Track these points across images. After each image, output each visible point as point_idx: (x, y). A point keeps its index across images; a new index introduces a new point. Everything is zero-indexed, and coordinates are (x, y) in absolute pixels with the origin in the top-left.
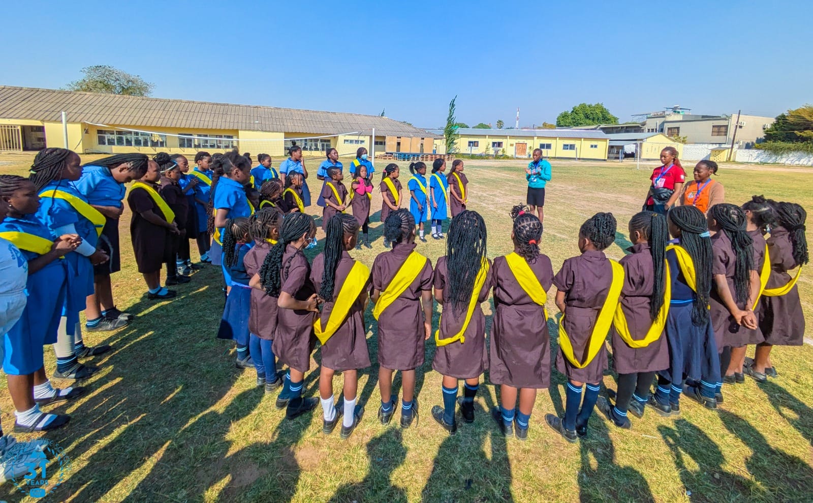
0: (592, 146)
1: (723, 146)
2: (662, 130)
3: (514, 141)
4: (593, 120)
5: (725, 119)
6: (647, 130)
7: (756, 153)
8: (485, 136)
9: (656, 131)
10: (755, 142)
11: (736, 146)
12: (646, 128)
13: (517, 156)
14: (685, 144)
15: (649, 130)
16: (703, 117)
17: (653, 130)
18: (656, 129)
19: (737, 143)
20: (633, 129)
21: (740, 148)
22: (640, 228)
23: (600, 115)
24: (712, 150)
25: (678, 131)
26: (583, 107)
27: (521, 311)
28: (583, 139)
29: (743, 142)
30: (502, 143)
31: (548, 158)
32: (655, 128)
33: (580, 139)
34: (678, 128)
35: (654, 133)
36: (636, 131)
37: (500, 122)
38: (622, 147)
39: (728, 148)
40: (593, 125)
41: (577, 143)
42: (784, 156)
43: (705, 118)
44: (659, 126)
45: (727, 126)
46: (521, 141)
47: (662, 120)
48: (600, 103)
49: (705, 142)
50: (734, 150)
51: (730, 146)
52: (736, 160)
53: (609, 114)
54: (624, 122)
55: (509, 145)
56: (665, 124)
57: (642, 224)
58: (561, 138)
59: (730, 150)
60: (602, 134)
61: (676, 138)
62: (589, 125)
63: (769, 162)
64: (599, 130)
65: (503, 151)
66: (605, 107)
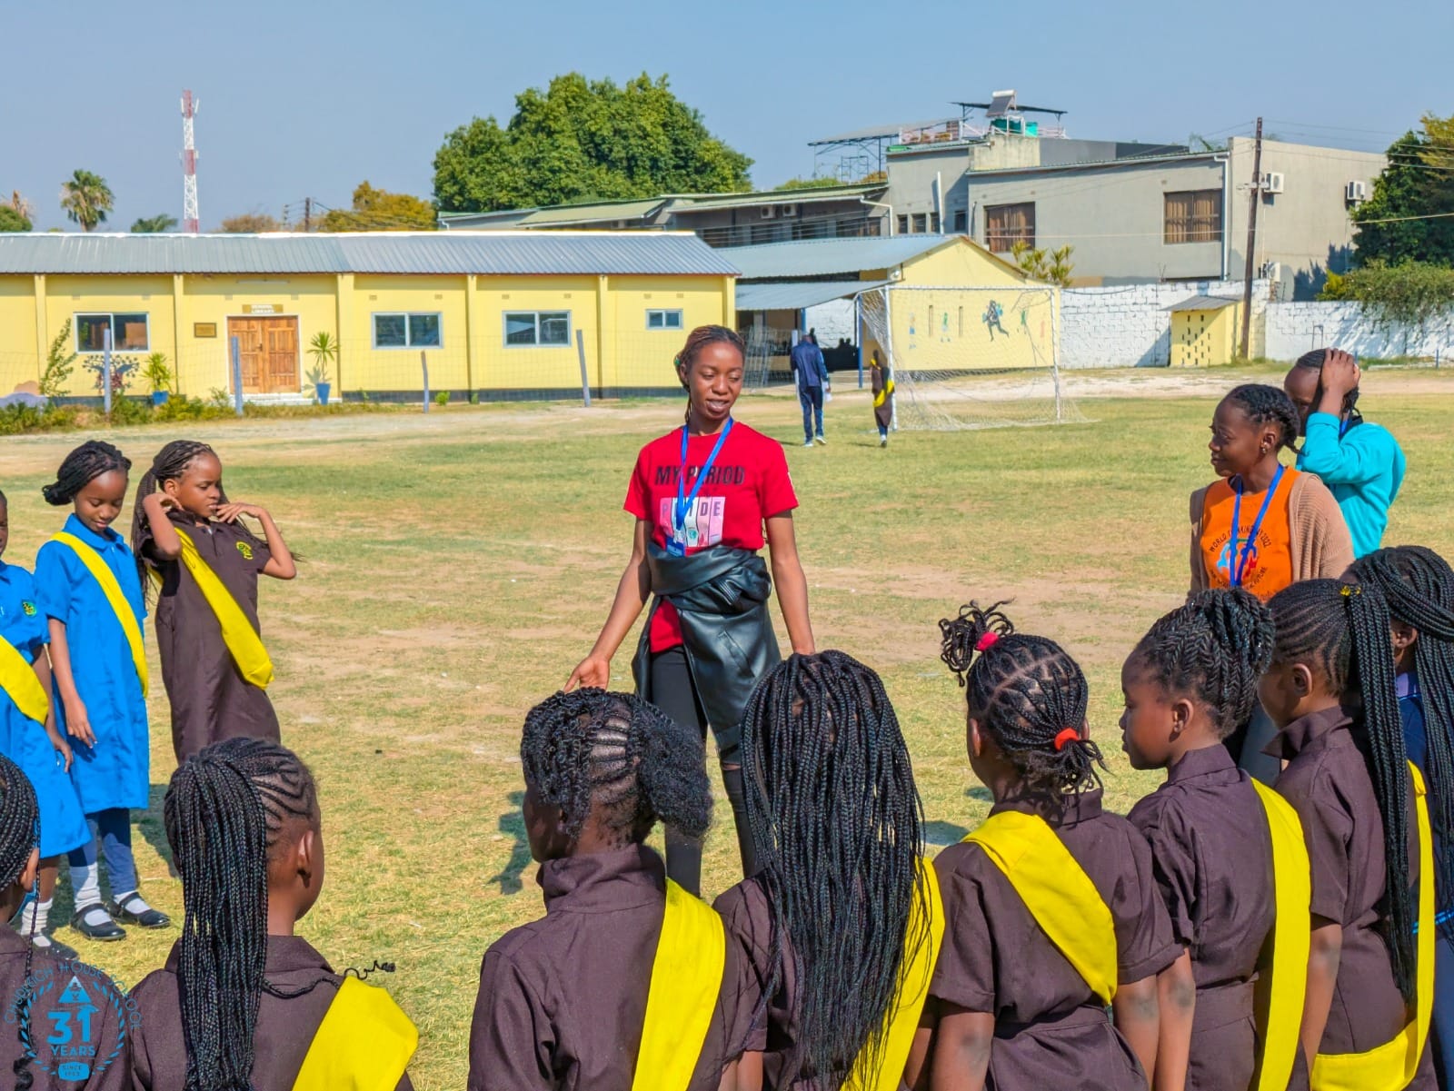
0: (655, 319)
1: (1215, 289)
2: (960, 222)
3: (219, 307)
4: (631, 168)
5: (1208, 161)
6: (894, 224)
7: (1337, 316)
8: (27, 277)
9: (936, 229)
10: (1323, 265)
11: (1261, 289)
12: (888, 208)
13: (251, 396)
14: (1066, 285)
15: (903, 219)
16: (1123, 149)
17: (920, 218)
18: (935, 215)
19: (1264, 273)
20: (831, 220)
21: (1275, 297)
22: (1311, 650)
23: (664, 146)
24: (1176, 311)
25: (1031, 220)
26: (572, 94)
27: (1063, 1040)
28: (604, 282)
29: (1285, 269)
30: (140, 319)
31: (433, 394)
32: (929, 210)
33: (589, 278)
34: (1029, 208)
35: (929, 239)
36: (845, 230)
37: (82, 182)
38: (797, 317)
39: (1234, 300)
40: (631, 199)
41: (576, 304)
42: (1430, 323)
43: (1133, 156)
44: (949, 196)
45: (1217, 195)
46: (262, 303)
47: (957, 166)
48: (654, 80)
49: (1142, 274)
50: (1258, 304)
51: (1238, 289)
52: (1269, 355)
53: (701, 135)
54: (782, 182)
55: (186, 331)
56: (973, 188)
57: (1319, 633)
58: (489, 278)
59: (1241, 306)
60: (688, 249)
61: (1024, 256)
62: (614, 198)
63: (1383, 355)
64: (669, 226)
65: (157, 370)
66: (679, 100)
